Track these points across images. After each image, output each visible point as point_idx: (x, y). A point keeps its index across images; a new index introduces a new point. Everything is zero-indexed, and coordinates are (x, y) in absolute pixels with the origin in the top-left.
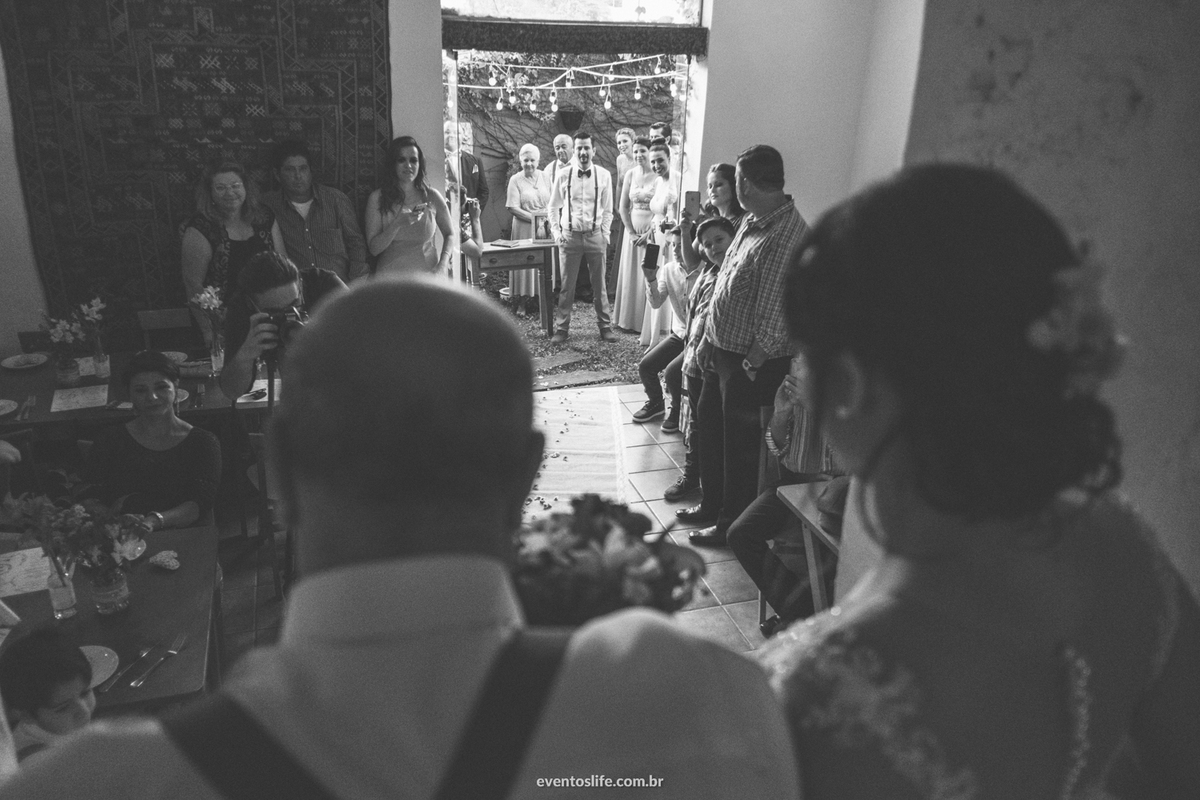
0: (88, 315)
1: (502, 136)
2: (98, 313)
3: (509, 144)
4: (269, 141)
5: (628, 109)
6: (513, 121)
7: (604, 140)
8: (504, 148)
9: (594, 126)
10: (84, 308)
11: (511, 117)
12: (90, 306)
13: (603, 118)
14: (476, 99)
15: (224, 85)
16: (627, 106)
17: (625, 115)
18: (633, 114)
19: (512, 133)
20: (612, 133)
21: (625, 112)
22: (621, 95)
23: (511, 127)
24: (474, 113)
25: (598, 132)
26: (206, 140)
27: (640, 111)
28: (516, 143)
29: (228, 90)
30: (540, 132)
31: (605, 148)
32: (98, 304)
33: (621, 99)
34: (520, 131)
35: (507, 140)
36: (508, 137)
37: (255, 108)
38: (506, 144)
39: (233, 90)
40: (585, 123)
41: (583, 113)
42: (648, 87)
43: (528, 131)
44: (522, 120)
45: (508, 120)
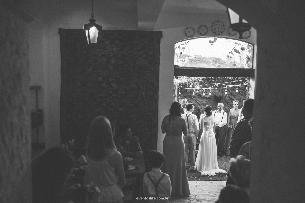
0: (70, 143)
1: (196, 104)
2: (73, 143)
3: (198, 106)
4: (125, 100)
5: (237, 96)
6: (200, 99)
7: (229, 105)
8: (197, 107)
9: (226, 101)
10: (70, 141)
11: (199, 98)
12: (71, 141)
13: (229, 99)
14: (188, 93)
15: (114, 85)
16: (236, 95)
17: (236, 98)
18: (238, 98)
19: (199, 103)
20: (231, 104)
21: (236, 97)
22: (234, 92)
23: (199, 101)
24: (188, 97)
25: (227, 103)
26: (108, 100)
27: (240, 97)
28: (200, 106)
29: (115, 87)
30: (208, 103)
31: (229, 108)
32: (73, 140)
33: (234, 93)
34: (202, 103)
35: (198, 105)
36: (198, 104)
37: (121, 91)
38: (197, 106)
39: (116, 86)
40: (223, 100)
41: (222, 97)
42: (243, 90)
43: (205, 102)
44: (203, 99)
45: (198, 99)
